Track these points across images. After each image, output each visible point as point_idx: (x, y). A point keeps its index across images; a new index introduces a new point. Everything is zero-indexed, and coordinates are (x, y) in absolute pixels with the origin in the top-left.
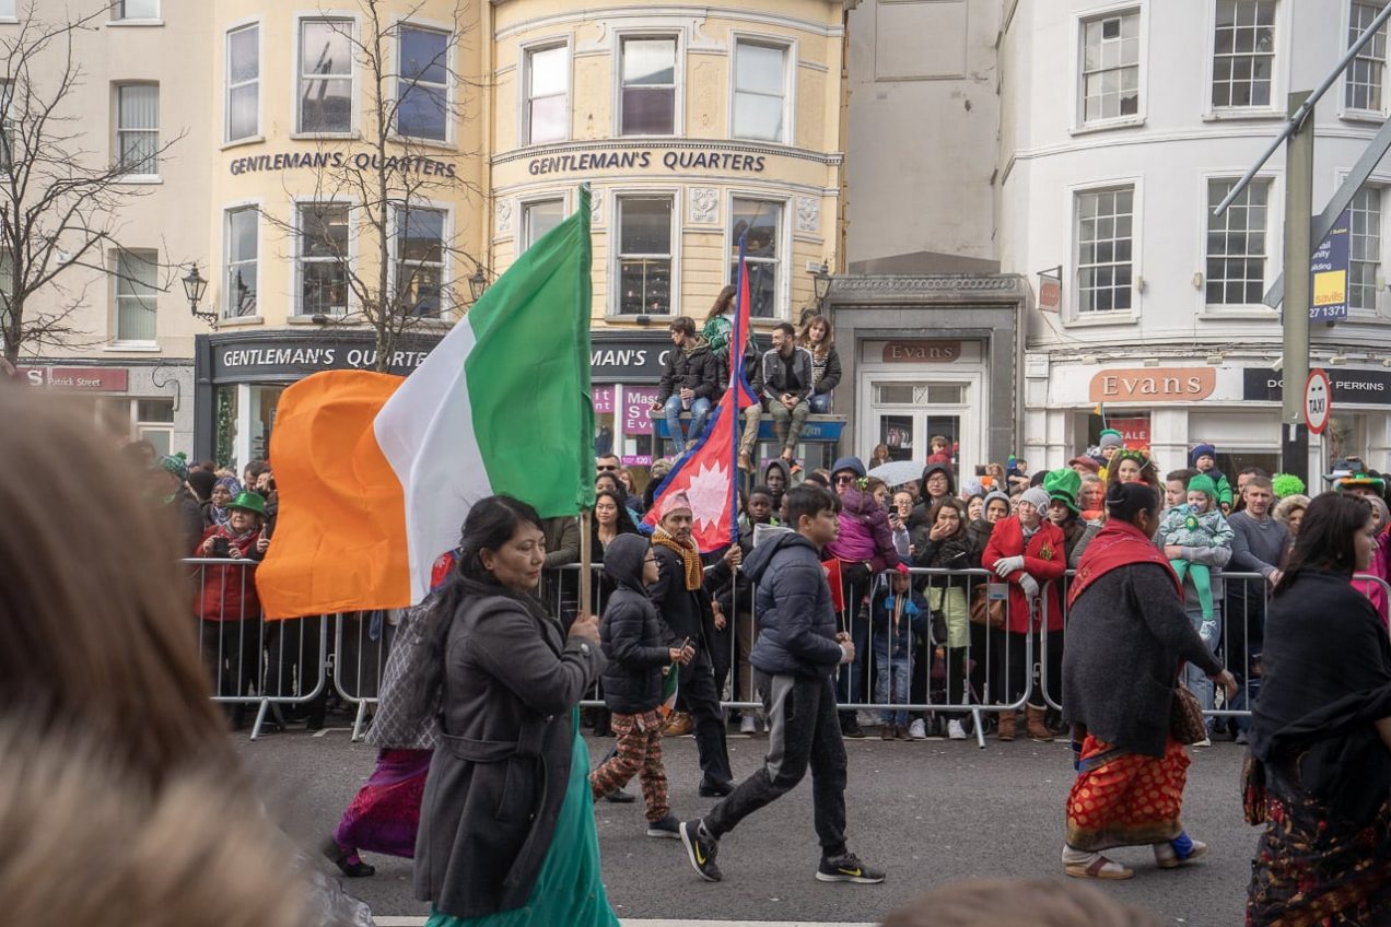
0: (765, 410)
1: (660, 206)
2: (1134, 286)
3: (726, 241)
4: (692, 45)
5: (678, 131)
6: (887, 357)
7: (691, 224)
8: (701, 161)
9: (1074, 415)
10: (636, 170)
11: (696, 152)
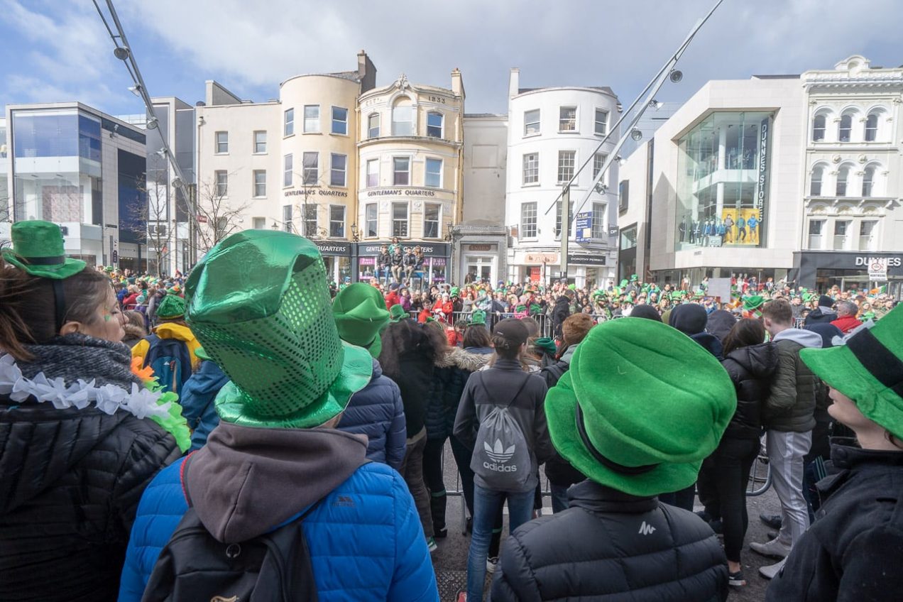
0: (403, 269)
1: (405, 205)
2: (537, 230)
3: (423, 216)
4: (414, 160)
5: (409, 185)
6: (470, 249)
7: (413, 211)
8: (416, 193)
9: (521, 267)
10: (398, 195)
11: (415, 190)
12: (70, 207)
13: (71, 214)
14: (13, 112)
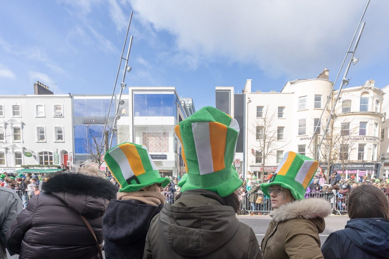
1: (364, 145)
5: (367, 135)
10: (362, 140)
11: (370, 138)
12: (160, 144)
13: (161, 148)
14: (133, 91)
